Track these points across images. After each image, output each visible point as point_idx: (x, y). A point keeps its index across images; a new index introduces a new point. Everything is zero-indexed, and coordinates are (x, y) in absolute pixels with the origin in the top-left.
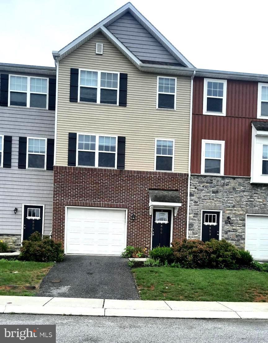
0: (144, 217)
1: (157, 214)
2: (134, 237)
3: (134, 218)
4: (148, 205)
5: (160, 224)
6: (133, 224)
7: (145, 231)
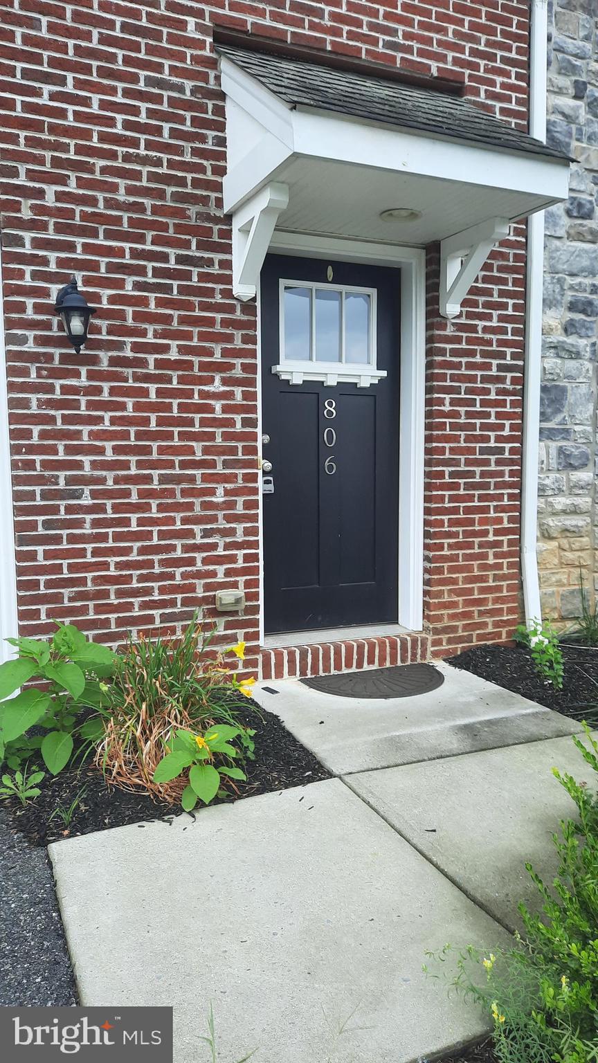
0: (182, 320)
1: (291, 301)
2: (96, 523)
3: (76, 325)
4: (219, 203)
5: (314, 391)
6: (74, 390)
7: (199, 456)
